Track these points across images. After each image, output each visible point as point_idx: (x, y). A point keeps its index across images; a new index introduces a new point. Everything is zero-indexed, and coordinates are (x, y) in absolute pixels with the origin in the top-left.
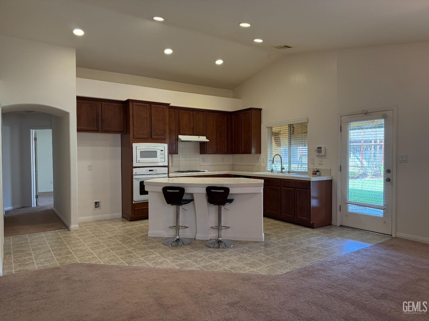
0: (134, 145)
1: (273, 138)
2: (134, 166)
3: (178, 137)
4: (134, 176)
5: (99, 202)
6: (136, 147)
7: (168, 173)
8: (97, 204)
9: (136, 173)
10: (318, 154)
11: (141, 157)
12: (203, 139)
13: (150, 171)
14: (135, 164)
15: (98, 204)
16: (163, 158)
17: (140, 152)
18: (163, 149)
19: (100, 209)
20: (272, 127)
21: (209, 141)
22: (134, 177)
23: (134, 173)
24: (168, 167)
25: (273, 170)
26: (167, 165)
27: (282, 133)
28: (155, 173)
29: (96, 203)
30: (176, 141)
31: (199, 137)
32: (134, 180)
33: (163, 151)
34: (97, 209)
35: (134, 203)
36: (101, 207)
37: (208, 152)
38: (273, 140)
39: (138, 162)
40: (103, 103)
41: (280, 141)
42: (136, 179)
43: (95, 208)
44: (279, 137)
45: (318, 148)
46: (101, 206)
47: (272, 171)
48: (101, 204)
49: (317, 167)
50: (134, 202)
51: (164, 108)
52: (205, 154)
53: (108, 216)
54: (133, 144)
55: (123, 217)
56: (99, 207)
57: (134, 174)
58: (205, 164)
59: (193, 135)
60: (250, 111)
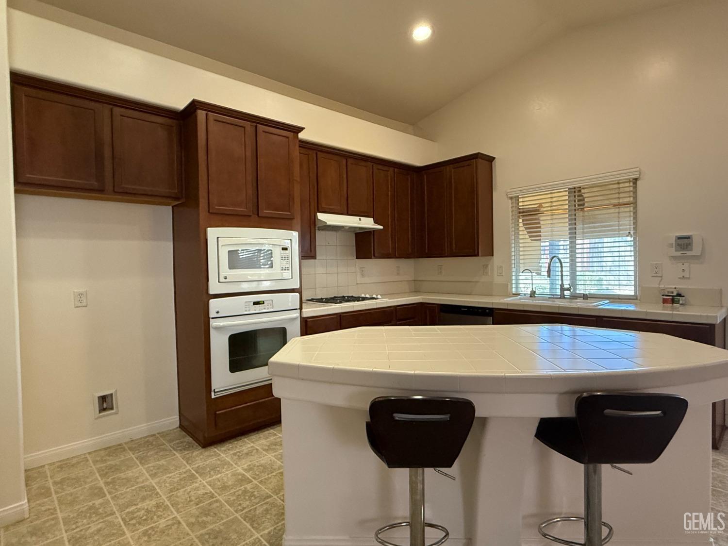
0: (213, 233)
1: (521, 220)
2: (212, 291)
3: (315, 216)
4: (211, 320)
5: (111, 395)
6: (218, 238)
7: (301, 308)
8: (105, 403)
9: (218, 312)
10: (679, 254)
11: (230, 268)
12: (368, 223)
13: (255, 303)
14: (214, 287)
15: (108, 400)
16: (287, 269)
17: (229, 251)
18: (287, 243)
19: (116, 413)
20: (517, 198)
21: (381, 227)
22: (214, 323)
23: (212, 314)
24: (299, 291)
25: (535, 292)
26: (298, 286)
27: (545, 209)
28: (268, 308)
29: (103, 399)
30: (312, 227)
31: (360, 220)
32: (213, 333)
33: (286, 249)
34: (104, 416)
35: (213, 397)
36: (117, 407)
37: (376, 255)
38: (521, 225)
39: (222, 280)
40: (118, 111)
41: (540, 227)
42: (218, 328)
43: (100, 411)
44: (538, 219)
45: (679, 238)
46: (117, 404)
47: (533, 294)
48: (119, 401)
49: (672, 285)
50: (213, 394)
51: (288, 138)
52: (370, 258)
53: (139, 429)
54: (209, 229)
55: (181, 427)
56: (112, 409)
57: (211, 316)
58: (367, 280)
59: (348, 214)
60: (474, 160)
